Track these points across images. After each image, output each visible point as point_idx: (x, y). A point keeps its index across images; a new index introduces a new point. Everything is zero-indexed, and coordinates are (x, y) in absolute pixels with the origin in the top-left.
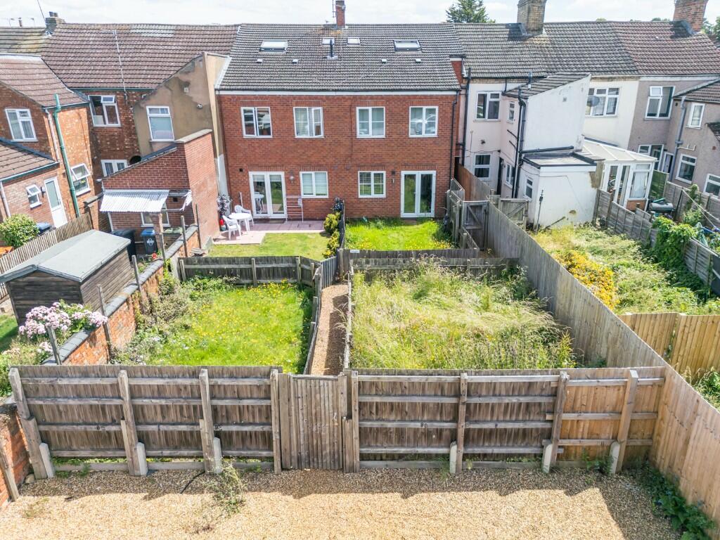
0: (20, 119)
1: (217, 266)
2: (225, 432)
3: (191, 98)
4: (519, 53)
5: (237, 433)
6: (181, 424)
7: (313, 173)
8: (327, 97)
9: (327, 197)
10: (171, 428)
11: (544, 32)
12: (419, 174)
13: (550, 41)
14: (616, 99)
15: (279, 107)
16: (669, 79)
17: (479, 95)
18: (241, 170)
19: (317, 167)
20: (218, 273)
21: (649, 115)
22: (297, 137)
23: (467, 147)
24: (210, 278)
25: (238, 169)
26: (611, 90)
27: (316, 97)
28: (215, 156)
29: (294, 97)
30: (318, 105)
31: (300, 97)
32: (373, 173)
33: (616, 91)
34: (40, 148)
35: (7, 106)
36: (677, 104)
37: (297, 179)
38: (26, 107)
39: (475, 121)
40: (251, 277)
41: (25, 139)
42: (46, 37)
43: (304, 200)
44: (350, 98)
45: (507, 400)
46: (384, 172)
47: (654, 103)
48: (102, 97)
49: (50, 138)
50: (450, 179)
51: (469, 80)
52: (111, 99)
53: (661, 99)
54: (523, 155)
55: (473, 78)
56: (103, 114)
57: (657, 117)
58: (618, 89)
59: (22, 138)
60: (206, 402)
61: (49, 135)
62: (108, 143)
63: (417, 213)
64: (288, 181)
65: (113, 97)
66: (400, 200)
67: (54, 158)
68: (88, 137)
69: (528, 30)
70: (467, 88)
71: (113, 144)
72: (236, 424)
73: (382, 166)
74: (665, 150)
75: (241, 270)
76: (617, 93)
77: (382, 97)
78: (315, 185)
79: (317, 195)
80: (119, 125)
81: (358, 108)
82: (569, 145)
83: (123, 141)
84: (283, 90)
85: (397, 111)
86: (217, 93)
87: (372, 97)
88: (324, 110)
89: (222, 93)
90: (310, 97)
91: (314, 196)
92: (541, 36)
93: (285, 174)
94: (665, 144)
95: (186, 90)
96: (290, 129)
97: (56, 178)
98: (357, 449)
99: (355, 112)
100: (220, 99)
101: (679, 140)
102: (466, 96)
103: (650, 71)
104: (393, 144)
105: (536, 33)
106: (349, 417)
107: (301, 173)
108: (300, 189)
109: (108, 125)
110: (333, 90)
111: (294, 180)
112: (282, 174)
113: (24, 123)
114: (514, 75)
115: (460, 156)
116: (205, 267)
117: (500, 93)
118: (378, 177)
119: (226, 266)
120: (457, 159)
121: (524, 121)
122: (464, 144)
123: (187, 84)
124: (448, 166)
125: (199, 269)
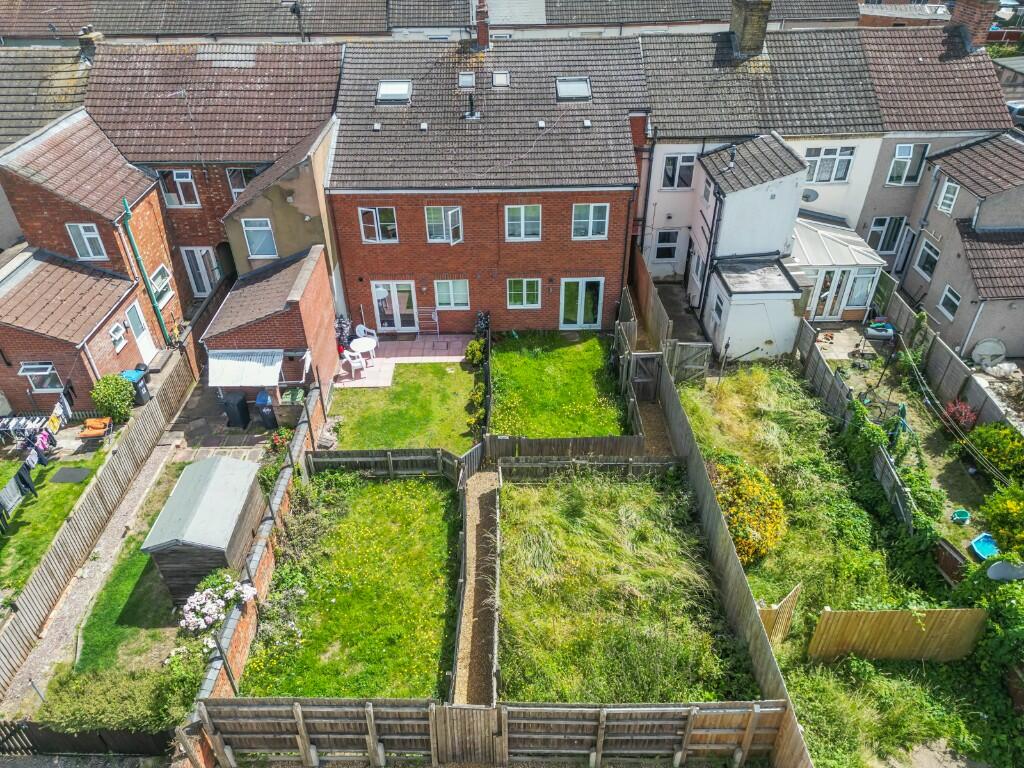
0: (86, 236)
1: (349, 459)
2: (388, 740)
3: (296, 208)
4: (725, 91)
5: (398, 740)
6: (349, 733)
7: (450, 282)
8: (468, 195)
9: (468, 308)
10: (339, 736)
11: (765, 50)
12: (582, 281)
13: (771, 67)
14: (849, 161)
15: (405, 207)
16: (923, 135)
17: (668, 158)
18: (361, 280)
19: (456, 275)
20: (352, 467)
21: (892, 179)
22: (430, 241)
23: (649, 222)
24: (342, 472)
25: (357, 278)
26: (844, 149)
27: (453, 196)
28: (330, 274)
29: (426, 196)
30: (456, 203)
31: (433, 196)
32: (525, 280)
33: (851, 150)
34: (113, 269)
35: (67, 221)
36: (929, 169)
37: (431, 290)
38: (91, 221)
39: (660, 191)
40: (387, 468)
41: (92, 257)
42: (83, 67)
43: (439, 312)
44: (496, 195)
45: (642, 723)
46: (540, 280)
47: (900, 165)
48: (175, 172)
49: (124, 255)
50: (622, 287)
51: (655, 140)
52: (186, 176)
53: (909, 162)
54: (716, 261)
55: (659, 139)
56: (176, 191)
57: (903, 183)
58: (853, 148)
59: (88, 255)
60: (371, 723)
61: (122, 252)
62: (187, 227)
63: (580, 325)
64: (419, 291)
65: (189, 172)
66: (558, 310)
67: (131, 277)
68: (162, 227)
69: (742, 49)
70: (651, 151)
71: (193, 228)
72: (398, 734)
73: (537, 273)
74: (907, 224)
75: (376, 463)
76: (851, 154)
77: (538, 194)
78: (453, 294)
79: (456, 304)
80: (198, 205)
81: (507, 207)
82: (774, 250)
83: (205, 225)
84: (411, 188)
85: (557, 208)
86: (327, 192)
87: (524, 194)
88: (463, 211)
89: (333, 192)
90: (446, 195)
91: (452, 307)
92: (759, 57)
93: (416, 284)
94: (909, 216)
95: (290, 199)
96: (421, 232)
97: (137, 301)
98: (506, 750)
99: (503, 211)
100: (330, 199)
101: (925, 220)
102: (650, 160)
103: (899, 125)
104: (550, 248)
105: (753, 53)
106: (499, 733)
107: (435, 282)
108: (434, 299)
109: (186, 206)
110: (475, 188)
111: (427, 290)
112: (412, 283)
113: (90, 240)
114: (714, 133)
115: (639, 233)
116: (334, 460)
117: (695, 156)
118: (531, 285)
119: (358, 460)
120: (634, 238)
121: (719, 220)
122: (644, 220)
123: (291, 193)
124: (620, 271)
125: (329, 462)
